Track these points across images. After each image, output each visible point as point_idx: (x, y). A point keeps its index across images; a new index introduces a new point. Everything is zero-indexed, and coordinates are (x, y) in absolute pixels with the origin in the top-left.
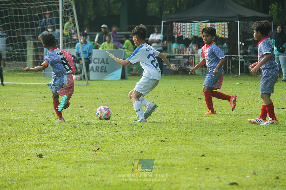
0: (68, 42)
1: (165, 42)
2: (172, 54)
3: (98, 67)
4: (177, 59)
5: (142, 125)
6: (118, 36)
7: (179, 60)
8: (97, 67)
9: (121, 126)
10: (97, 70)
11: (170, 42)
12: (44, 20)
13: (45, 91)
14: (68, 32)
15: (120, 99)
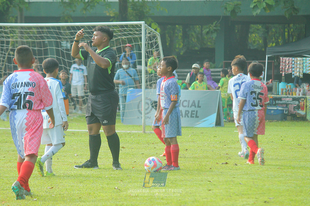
0: (152, 81)
1: (270, 80)
2: (278, 96)
3: (189, 112)
4: (285, 102)
5: (240, 182)
6: (212, 74)
7: (287, 103)
8: (186, 111)
9: (215, 183)
10: (186, 115)
11: (276, 81)
12: (123, 54)
13: (124, 140)
14: (152, 69)
15: (214, 150)
